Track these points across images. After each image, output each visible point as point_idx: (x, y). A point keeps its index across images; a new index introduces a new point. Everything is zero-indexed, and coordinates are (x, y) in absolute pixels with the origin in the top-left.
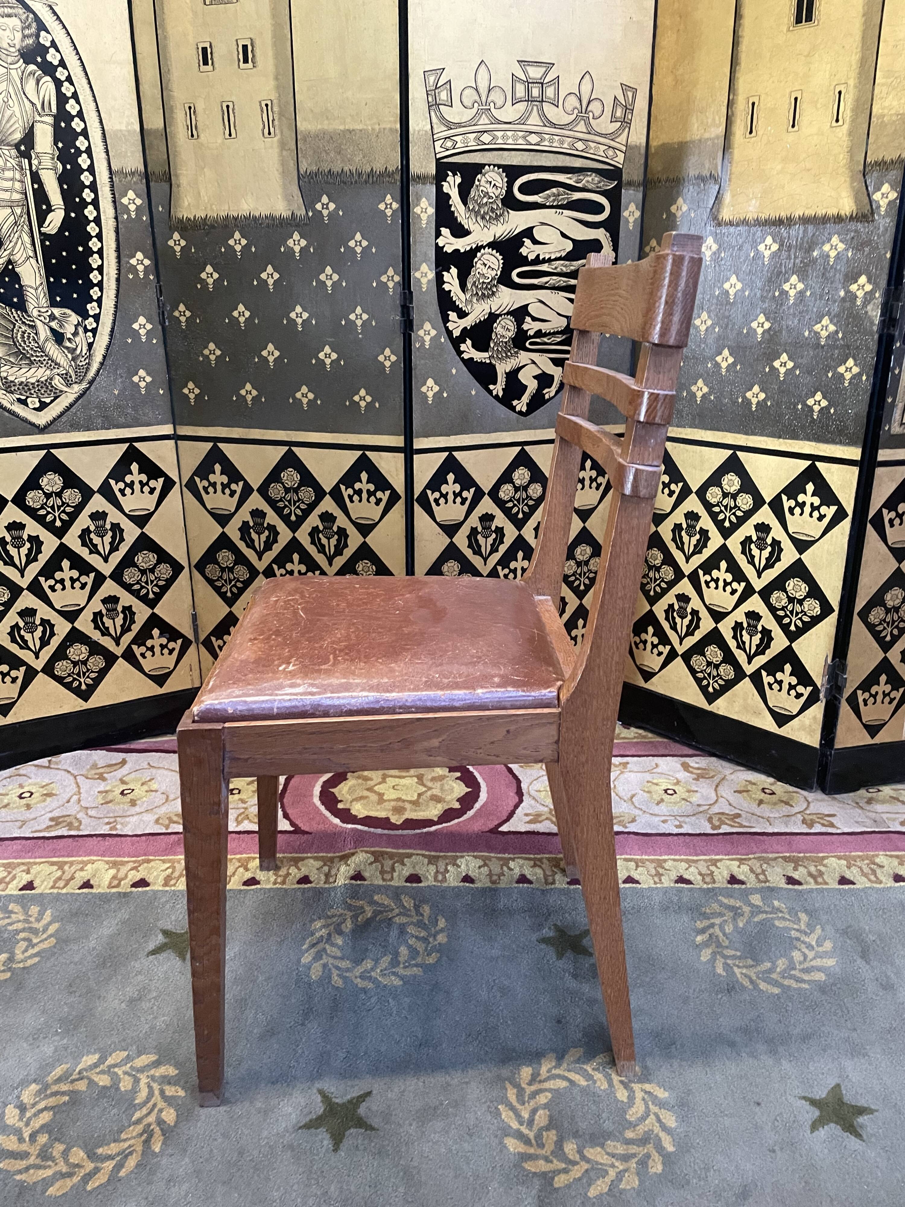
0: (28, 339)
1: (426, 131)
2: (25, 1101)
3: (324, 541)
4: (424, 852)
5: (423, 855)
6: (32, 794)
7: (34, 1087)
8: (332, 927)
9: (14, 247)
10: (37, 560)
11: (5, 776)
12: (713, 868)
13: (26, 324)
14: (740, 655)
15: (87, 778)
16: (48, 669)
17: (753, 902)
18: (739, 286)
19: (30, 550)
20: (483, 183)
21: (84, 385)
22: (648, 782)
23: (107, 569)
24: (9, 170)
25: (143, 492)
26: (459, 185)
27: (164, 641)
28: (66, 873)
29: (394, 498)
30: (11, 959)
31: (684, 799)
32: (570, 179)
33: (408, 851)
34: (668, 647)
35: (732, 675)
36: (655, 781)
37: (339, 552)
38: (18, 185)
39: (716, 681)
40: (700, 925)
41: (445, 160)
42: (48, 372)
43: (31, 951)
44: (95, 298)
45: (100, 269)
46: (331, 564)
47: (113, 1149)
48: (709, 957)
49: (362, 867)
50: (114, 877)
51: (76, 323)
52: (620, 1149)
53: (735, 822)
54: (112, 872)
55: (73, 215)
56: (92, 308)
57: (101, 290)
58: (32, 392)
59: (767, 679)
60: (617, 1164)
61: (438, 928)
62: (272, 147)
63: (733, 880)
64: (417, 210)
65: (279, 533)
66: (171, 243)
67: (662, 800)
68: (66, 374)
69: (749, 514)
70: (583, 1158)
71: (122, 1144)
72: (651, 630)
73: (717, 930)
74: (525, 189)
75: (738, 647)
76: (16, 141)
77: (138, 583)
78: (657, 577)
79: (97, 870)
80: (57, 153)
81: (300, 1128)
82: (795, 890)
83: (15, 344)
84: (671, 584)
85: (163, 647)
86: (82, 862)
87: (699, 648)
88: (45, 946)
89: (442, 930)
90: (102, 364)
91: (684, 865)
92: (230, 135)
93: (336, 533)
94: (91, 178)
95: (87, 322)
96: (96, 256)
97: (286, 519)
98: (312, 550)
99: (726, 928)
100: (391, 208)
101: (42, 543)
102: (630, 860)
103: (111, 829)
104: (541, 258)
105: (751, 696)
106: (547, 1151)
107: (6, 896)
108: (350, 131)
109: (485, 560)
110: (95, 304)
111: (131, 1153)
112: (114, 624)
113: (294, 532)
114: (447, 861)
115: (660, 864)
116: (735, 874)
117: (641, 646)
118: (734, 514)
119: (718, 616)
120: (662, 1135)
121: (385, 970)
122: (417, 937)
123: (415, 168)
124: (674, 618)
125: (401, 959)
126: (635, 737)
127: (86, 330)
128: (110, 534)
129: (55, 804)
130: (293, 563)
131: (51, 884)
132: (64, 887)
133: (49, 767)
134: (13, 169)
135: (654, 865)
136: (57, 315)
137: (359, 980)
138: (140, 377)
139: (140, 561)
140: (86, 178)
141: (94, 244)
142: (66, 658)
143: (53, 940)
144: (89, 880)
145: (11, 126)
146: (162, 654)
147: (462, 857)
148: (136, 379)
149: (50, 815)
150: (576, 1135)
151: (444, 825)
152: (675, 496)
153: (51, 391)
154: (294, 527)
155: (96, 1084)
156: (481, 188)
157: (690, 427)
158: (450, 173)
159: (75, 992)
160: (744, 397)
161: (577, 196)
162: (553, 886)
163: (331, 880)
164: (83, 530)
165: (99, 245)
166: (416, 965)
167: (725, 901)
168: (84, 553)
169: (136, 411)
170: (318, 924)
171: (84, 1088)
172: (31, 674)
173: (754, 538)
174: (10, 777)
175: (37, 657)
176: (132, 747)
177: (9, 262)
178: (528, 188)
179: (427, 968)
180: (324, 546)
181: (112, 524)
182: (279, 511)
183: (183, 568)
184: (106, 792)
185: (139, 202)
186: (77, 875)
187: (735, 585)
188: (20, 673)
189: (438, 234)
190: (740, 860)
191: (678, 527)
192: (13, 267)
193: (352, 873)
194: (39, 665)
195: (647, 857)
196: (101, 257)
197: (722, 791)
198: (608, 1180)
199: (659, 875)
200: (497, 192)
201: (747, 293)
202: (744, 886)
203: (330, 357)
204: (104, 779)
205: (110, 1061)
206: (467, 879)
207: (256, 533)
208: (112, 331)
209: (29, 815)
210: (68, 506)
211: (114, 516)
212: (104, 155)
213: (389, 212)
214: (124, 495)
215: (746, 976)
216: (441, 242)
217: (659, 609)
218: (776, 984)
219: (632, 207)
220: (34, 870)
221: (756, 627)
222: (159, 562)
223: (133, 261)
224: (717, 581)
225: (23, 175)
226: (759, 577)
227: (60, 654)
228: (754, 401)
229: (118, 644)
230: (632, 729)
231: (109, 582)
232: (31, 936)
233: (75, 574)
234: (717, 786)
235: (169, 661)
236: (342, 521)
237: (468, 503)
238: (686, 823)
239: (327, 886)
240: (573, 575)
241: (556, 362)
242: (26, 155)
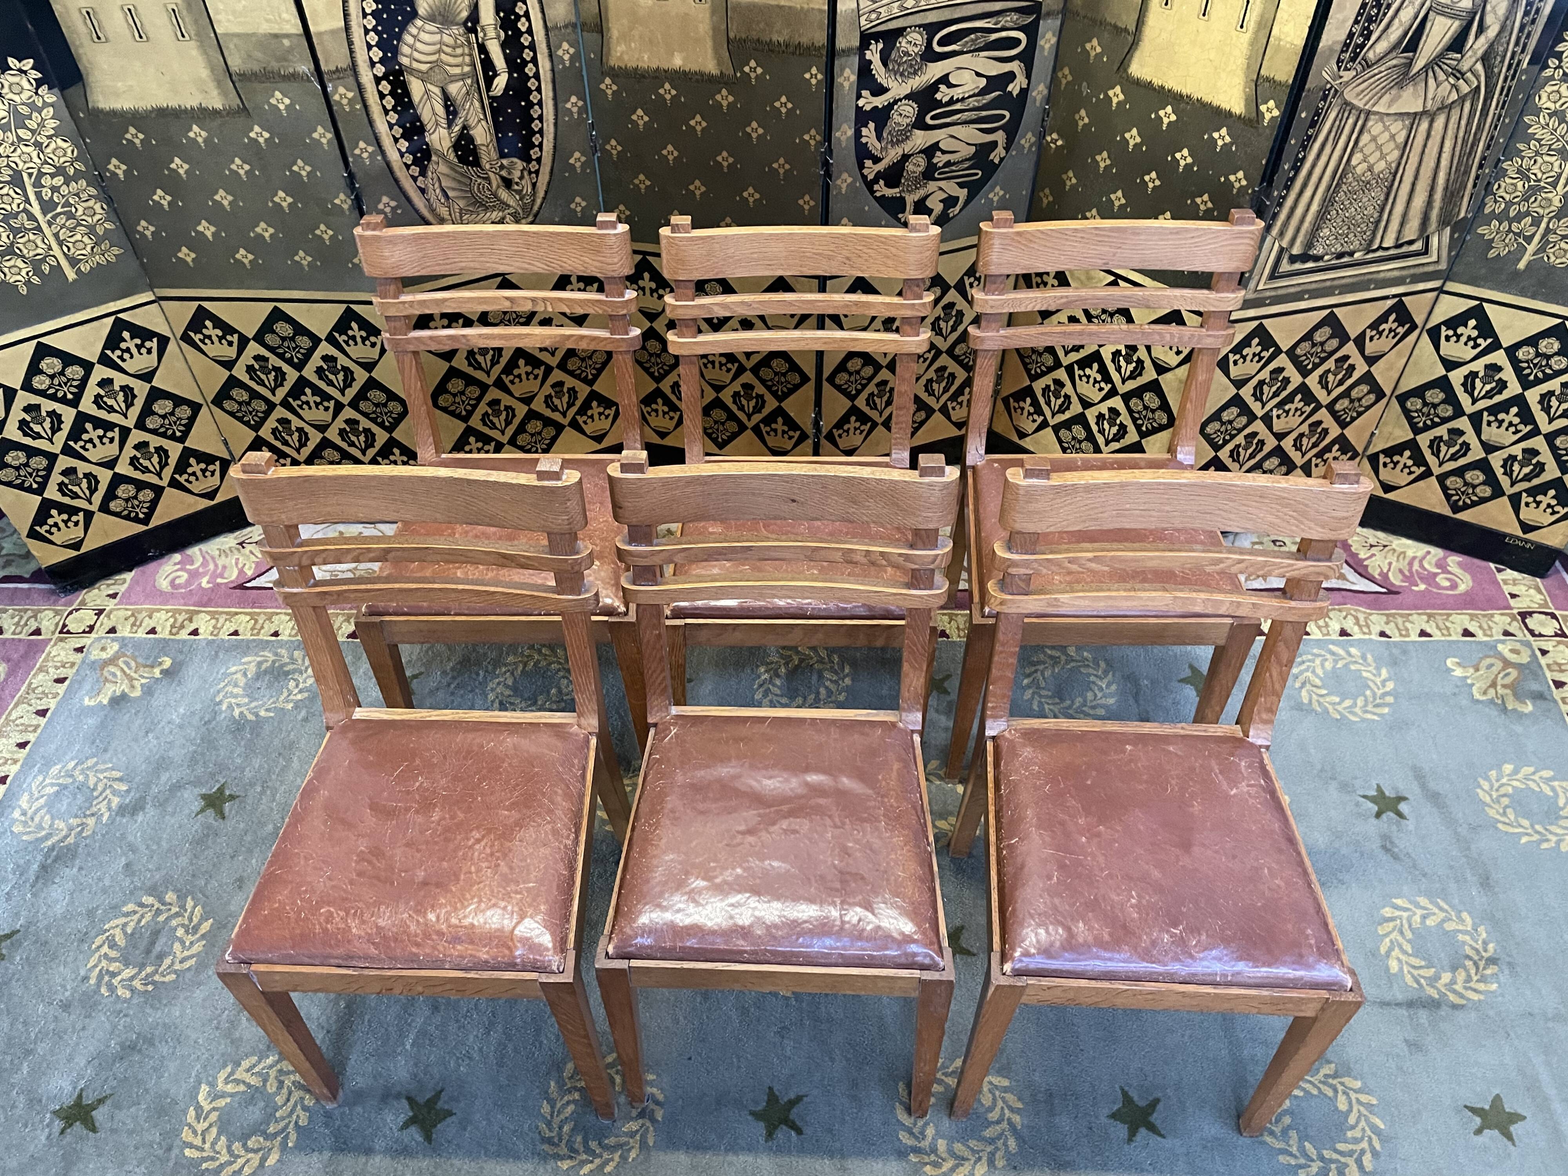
0: (484, 190)
1: (852, 9)
8: (772, 672)
9: (467, 113)
10: (499, 363)
13: (481, 177)
14: (1099, 437)
16: (512, 442)
17: (1069, 652)
18: (1138, 139)
19: (493, 356)
20: (903, 44)
21: (531, 219)
23: (553, 360)
24: (459, 48)
26: (881, 51)
27: (601, 410)
32: (988, 22)
34: (1042, 418)
35: (1091, 452)
38: (467, 59)
39: (1078, 453)
40: (1028, 671)
41: (869, 32)
42: (501, 213)
44: (537, 143)
45: (540, 118)
48: (1030, 696)
51: (521, 168)
55: (515, 75)
56: (534, 153)
57: (542, 136)
61: (845, 672)
62: (702, 11)
64: (841, 79)
66: (603, 87)
68: (515, 212)
72: (1028, 400)
73: (1040, 674)
74: (942, 42)
75: (1099, 432)
76: (463, 20)
77: (579, 367)
80: (499, 22)
83: (472, 194)
84: (1050, 370)
85: (600, 414)
87: (1067, 425)
90: (544, 199)
94: (530, 39)
95: (531, 166)
96: (536, 107)
99: (1046, 673)
100: (816, 78)
101: (503, 349)
104: (955, 99)
108: (779, 8)
110: (537, 149)
112: (561, 403)
117: (1019, 411)
119: (1086, 404)
121: (811, 704)
122: (830, 679)
123: (841, 43)
124: (1049, 397)
125: (822, 697)
127: (530, 173)
134: (462, 45)
136: (506, 165)
138: (577, 204)
140: (525, 40)
141: (534, 97)
142: (525, 432)
145: (458, 6)
146: (600, 420)
148: (573, 206)
156: (902, 49)
158: (873, 42)
161: (994, 36)
165: (539, 97)
166: (832, 701)
167: (1050, 652)
168: (535, 352)
170: (762, 670)
172: (499, 447)
173: (1123, 353)
175: (503, 434)
177: (464, 127)
178: (946, 40)
179: (839, 703)
185: (572, 49)
187: (1103, 385)
188: (491, 447)
189: (859, 96)
192: (468, 132)
194: (504, 440)
196: (541, 108)
200: (917, 50)
201: (1144, 149)
203: (753, 197)
208: (552, 169)
210: (521, 315)
211: (558, 320)
212: (540, 15)
213: (814, 81)
216: (861, 103)
217: (1038, 386)
219: (1049, 35)
223: (569, 105)
224: (1088, 377)
225: (471, 49)
226: (1123, 383)
227: (520, 430)
229: (565, 417)
231: (556, 372)
233: (528, 367)
235: (605, 424)
236: (759, 327)
241: (961, 185)
242: (473, 30)
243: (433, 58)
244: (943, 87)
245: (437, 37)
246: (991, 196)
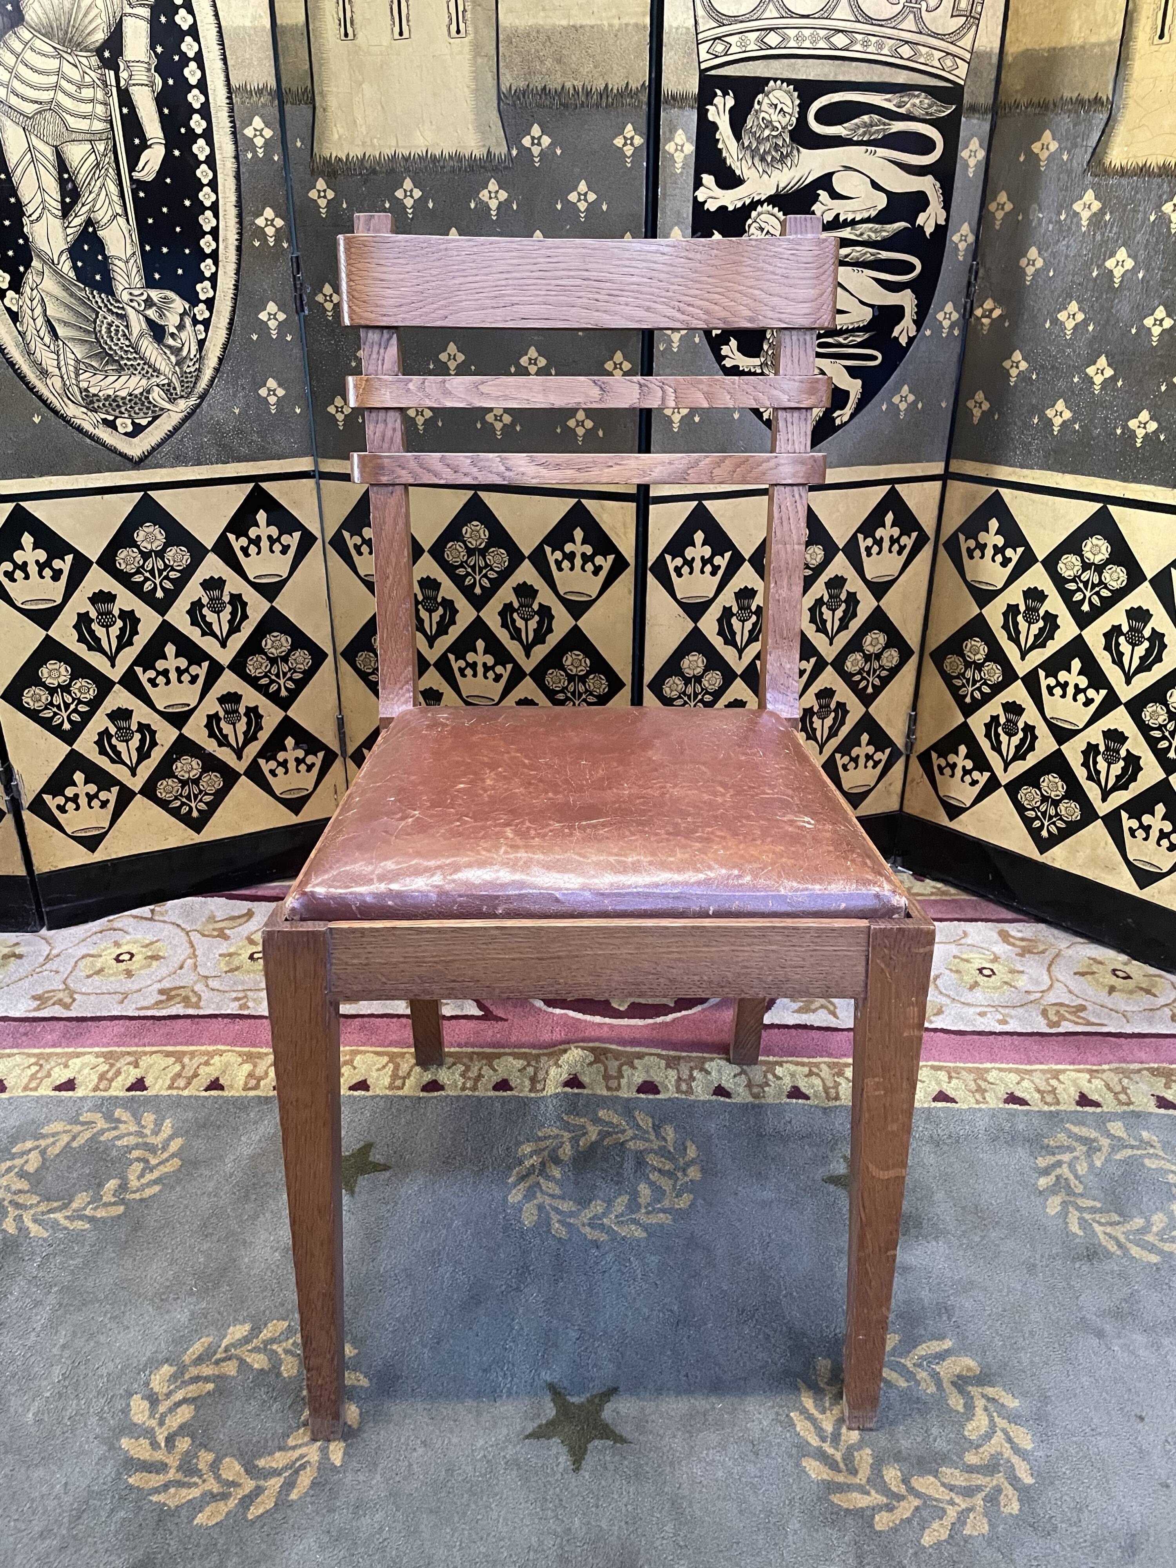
0: (116, 334)
1: (688, 29)
2: (156, 1390)
3: (520, 623)
4: (659, 1051)
5: (659, 1056)
6: (132, 955)
7: (167, 1370)
8: (546, 1153)
9: (95, 200)
10: (132, 644)
11: (94, 930)
12: (1054, 1082)
13: (113, 313)
14: (1091, 789)
15: (204, 935)
16: (149, 791)
17: (1112, 1132)
18: (1130, 264)
19: (123, 630)
20: (765, 107)
21: (193, 401)
22: (955, 957)
23: (225, 657)
24: (88, 86)
25: (272, 551)
26: (731, 110)
27: (300, 753)
28: (187, 1068)
29: (620, 565)
30: (123, 1187)
31: (1006, 983)
32: (889, 100)
33: (638, 1049)
34: (987, 775)
35: (1077, 815)
36: (965, 956)
37: (540, 638)
38: (100, 109)
39: (1054, 823)
40: (1042, 1162)
41: (713, 72)
42: (144, 382)
43: (149, 1177)
44: (208, 274)
45: (215, 233)
46: (528, 656)
47: (279, 1460)
48: (1059, 1208)
49: (578, 1068)
50: (251, 1075)
51: (181, 311)
52: (960, 1479)
53: (1079, 1017)
54: (247, 1068)
55: (177, 153)
56: (203, 290)
57: (216, 263)
58: (123, 409)
59: (1128, 822)
60: (957, 1501)
61: (687, 1159)
62: (461, 53)
63: (1084, 1100)
64: (670, 147)
65: (457, 611)
66: (313, 194)
67: (976, 984)
68: (169, 385)
69: (1119, 594)
70: (911, 1490)
71: (290, 1453)
72: (963, 750)
73: (1065, 1170)
74: (824, 117)
75: (1090, 778)
76: (98, 44)
77: (266, 676)
78: (977, 677)
79: (227, 1065)
80: (155, 61)
81: (527, 1437)
82: (1169, 1116)
83: (99, 342)
84: (998, 688)
85: (299, 761)
86: (207, 1053)
87: (1031, 778)
88: (166, 1170)
89: (693, 1162)
90: (217, 370)
91: (1014, 1077)
92: (401, 34)
93: (536, 613)
94: (202, 99)
95: (196, 310)
96: (208, 213)
97: (468, 592)
98: (503, 635)
99: (1078, 1167)
100: (632, 144)
101: (139, 620)
102: (940, 1068)
103: (241, 1008)
104: (841, 219)
105: (1102, 844)
106: (861, 1478)
107: (110, 1097)
108: (575, 28)
109: (741, 651)
110: (207, 284)
111: (303, 1467)
112: (235, 731)
113: (478, 610)
114: (692, 1064)
115: (981, 1074)
116: (1085, 1091)
117: (948, 771)
118: (1097, 593)
119: (1062, 734)
120: (1015, 1460)
121: (622, 1215)
122: (660, 1171)
123: (670, 84)
124: (997, 736)
125: (641, 1201)
126: (932, 894)
127: (195, 322)
128: (229, 608)
129: (164, 971)
130: (476, 652)
131: (168, 1082)
132: (186, 1088)
133: (151, 919)
134: (93, 85)
135: (972, 1076)
136: (155, 299)
137: (587, 1229)
138: (269, 390)
139: (269, 646)
140: (195, 98)
141: (206, 196)
142: (172, 775)
143: (177, 1162)
144: (217, 1079)
145: (90, 22)
146: (298, 771)
147: (712, 1059)
148: (263, 392)
149: (159, 986)
150: (898, 1457)
151: (684, 1013)
152: (1011, 566)
153: (148, 408)
154: (479, 603)
155: (250, 1367)
156: (763, 115)
157: (1041, 468)
158: (719, 92)
159: (211, 1234)
160: (1125, 427)
161: (898, 126)
162: (838, 1103)
163: (539, 1087)
164: (192, 603)
165: (213, 197)
166: (663, 1211)
167: (1076, 1130)
168: (194, 634)
169: (264, 438)
170: (527, 1149)
171: (233, 1373)
172: (125, 797)
173: (1125, 628)
174: (101, 932)
175: (134, 774)
176: (260, 893)
177: (89, 222)
178: (827, 116)
179: (679, 1215)
180: (520, 630)
181: (232, 595)
182: (458, 581)
183: (326, 655)
184: (230, 955)
185: (268, 133)
186: (201, 1071)
187: (1091, 693)
188: (112, 795)
189: (698, 184)
190: (1090, 1072)
191: (1012, 610)
192: (95, 231)
193: (565, 1077)
194: (136, 784)
195: (962, 1065)
196: (216, 216)
197: (1057, 973)
198: (948, 1521)
199: (981, 1090)
200: (784, 121)
201: (1140, 275)
202: (1099, 1110)
203: (535, 364)
204: (226, 938)
205: (265, 1334)
206: (720, 1091)
207: (426, 610)
208: (231, 322)
209: (130, 985)
210: (173, 569)
211: (234, 584)
212: (220, 64)
213: (629, 151)
214: (247, 555)
215: (1110, 1236)
216: (701, 194)
217: (977, 723)
218: (1152, 1248)
219: (975, 144)
220: (144, 1062)
221: (1118, 752)
222: (294, 648)
223: (260, 222)
224: (1064, 686)
225: (108, 93)
226: (1128, 682)
227: (164, 770)
228: (1141, 433)
229: (240, 758)
230: (927, 881)
231: (227, 675)
232: (148, 1155)
233: (183, 663)
234: (1050, 965)
235: (307, 780)
236: (545, 596)
237: (720, 573)
238: (1011, 1017)
239: (533, 1095)
240: (859, 673)
241: (853, 372)
242: (111, 64)
243: (46, 96)
244: (823, 195)
245: (54, 64)
246: (896, 400)
